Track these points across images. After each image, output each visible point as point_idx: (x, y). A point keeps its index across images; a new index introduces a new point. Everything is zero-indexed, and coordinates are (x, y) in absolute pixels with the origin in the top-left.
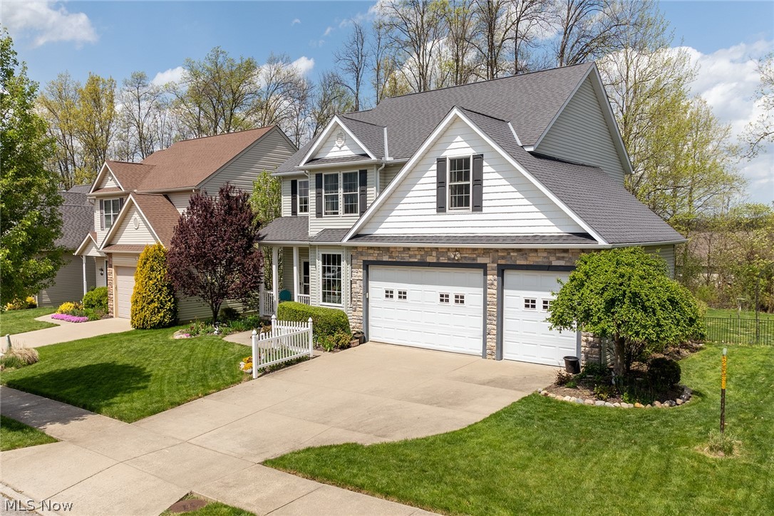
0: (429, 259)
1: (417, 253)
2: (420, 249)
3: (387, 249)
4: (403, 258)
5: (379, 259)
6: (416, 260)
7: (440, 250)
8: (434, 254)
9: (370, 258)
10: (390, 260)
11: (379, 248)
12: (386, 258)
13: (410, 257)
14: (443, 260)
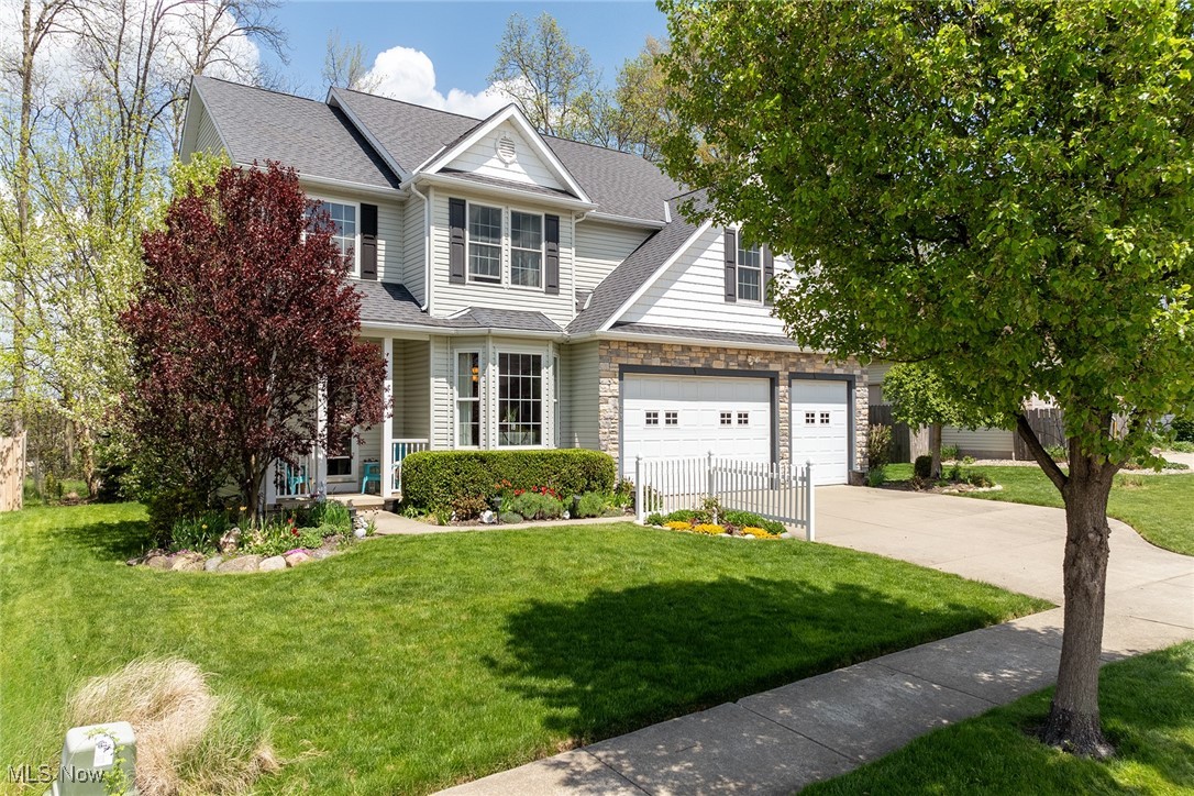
0: (717, 365)
1: (700, 355)
2: (705, 349)
3: (659, 347)
4: (682, 362)
5: (646, 362)
6: (700, 366)
7: (730, 352)
8: (722, 357)
9: (632, 361)
10: (663, 364)
11: (646, 345)
12: (656, 362)
13: (691, 361)
14: (733, 366)
